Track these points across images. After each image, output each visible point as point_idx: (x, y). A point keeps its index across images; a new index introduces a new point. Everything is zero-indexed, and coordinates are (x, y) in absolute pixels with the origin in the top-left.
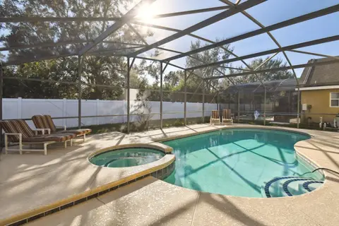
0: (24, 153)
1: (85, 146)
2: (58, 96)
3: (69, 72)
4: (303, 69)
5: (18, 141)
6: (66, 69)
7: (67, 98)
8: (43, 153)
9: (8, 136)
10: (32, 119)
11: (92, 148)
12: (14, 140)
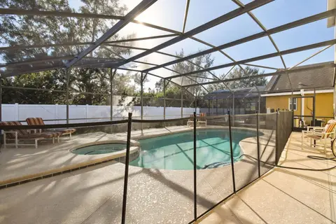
0: (19, 147)
1: (70, 142)
2: (51, 102)
3: (61, 81)
4: (271, 77)
5: (15, 138)
6: (59, 78)
7: (59, 104)
8: (34, 147)
9: (7, 134)
10: (26, 121)
11: (76, 143)
12: (11, 137)
